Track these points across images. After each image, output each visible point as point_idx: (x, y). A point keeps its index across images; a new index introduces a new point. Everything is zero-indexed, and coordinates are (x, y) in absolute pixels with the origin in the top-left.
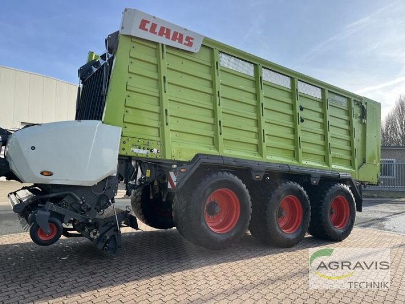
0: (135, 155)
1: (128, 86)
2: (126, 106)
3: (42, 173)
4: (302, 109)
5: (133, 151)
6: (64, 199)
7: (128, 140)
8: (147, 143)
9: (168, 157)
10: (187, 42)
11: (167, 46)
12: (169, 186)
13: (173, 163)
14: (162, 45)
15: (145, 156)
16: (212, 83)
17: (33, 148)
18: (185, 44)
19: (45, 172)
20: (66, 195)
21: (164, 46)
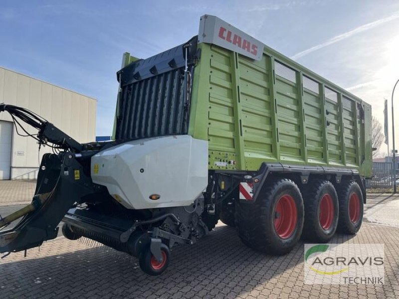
0: (217, 168)
1: (210, 98)
2: (210, 119)
3: (151, 198)
4: (328, 113)
5: (216, 164)
6: (165, 222)
7: (212, 153)
8: (225, 156)
9: (243, 168)
10: (253, 51)
11: (240, 55)
12: (242, 197)
13: (244, 173)
14: (236, 53)
15: (224, 169)
16: (269, 90)
17: (142, 171)
18: (252, 52)
19: (152, 195)
20: (165, 218)
21: (237, 55)
